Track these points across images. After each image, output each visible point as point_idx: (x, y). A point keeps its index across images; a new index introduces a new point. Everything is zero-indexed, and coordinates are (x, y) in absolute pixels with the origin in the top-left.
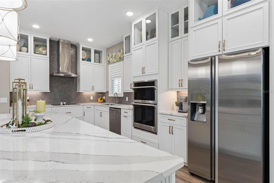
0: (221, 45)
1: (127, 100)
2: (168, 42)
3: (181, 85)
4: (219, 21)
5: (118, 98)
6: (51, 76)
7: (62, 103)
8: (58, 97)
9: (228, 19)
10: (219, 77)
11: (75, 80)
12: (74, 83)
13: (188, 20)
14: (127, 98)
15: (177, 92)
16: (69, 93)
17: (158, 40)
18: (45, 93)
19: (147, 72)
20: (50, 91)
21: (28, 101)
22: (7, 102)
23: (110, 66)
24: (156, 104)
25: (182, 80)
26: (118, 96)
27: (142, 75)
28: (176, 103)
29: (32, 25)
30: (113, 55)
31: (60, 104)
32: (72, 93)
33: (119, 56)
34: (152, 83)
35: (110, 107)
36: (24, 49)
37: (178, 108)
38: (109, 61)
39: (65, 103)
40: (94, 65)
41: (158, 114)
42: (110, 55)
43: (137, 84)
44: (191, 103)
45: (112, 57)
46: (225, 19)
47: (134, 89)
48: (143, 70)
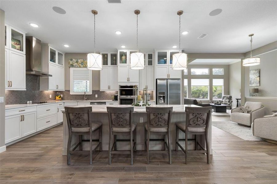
0: (168, 75)
1: (97, 97)
4: (167, 67)
12: (38, 82)
14: (96, 95)
16: (33, 92)
19: (131, 81)
20: (26, 90)
22: (3, 102)
23: (72, 69)
30: (79, 61)
31: (27, 103)
35: (91, 102)
38: (72, 65)
39: (31, 102)
42: (74, 60)
43: (122, 87)
44: (159, 96)
45: (77, 62)
46: (169, 67)
47: (120, 89)
48: (128, 80)
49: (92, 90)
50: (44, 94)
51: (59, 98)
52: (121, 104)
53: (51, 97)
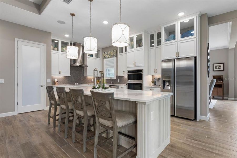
0: (177, 54)
1: (119, 81)
2: (148, 49)
3: (155, 72)
4: (176, 43)
5: (112, 80)
6: (71, 66)
7: (75, 83)
8: (73, 80)
9: (180, 43)
10: (176, 68)
11: (83, 69)
12: (83, 70)
13: (161, 38)
14: (119, 80)
15: (152, 76)
16: (79, 77)
17: (143, 48)
18: (66, 77)
19: (137, 65)
20: (70, 76)
21: (57, 82)
22: (50, 82)
23: (105, 60)
24: (143, 82)
25: (156, 69)
26: (112, 79)
27: (134, 66)
28: (152, 82)
29: (65, 35)
30: (108, 53)
31: (74, 84)
32: (81, 77)
33: (113, 54)
34: (140, 71)
35: (110, 85)
36: (56, 49)
37: (153, 84)
38: (105, 57)
39: (77, 83)
40: (95, 59)
41: (144, 87)
42: (106, 53)
43: (129, 71)
44: (163, 81)
45: (107, 54)
46: (179, 42)
47: (128, 74)
48: (135, 64)
49: (116, 76)
50: (87, 79)
51: (98, 81)
52: (129, 89)
53: (92, 81)
